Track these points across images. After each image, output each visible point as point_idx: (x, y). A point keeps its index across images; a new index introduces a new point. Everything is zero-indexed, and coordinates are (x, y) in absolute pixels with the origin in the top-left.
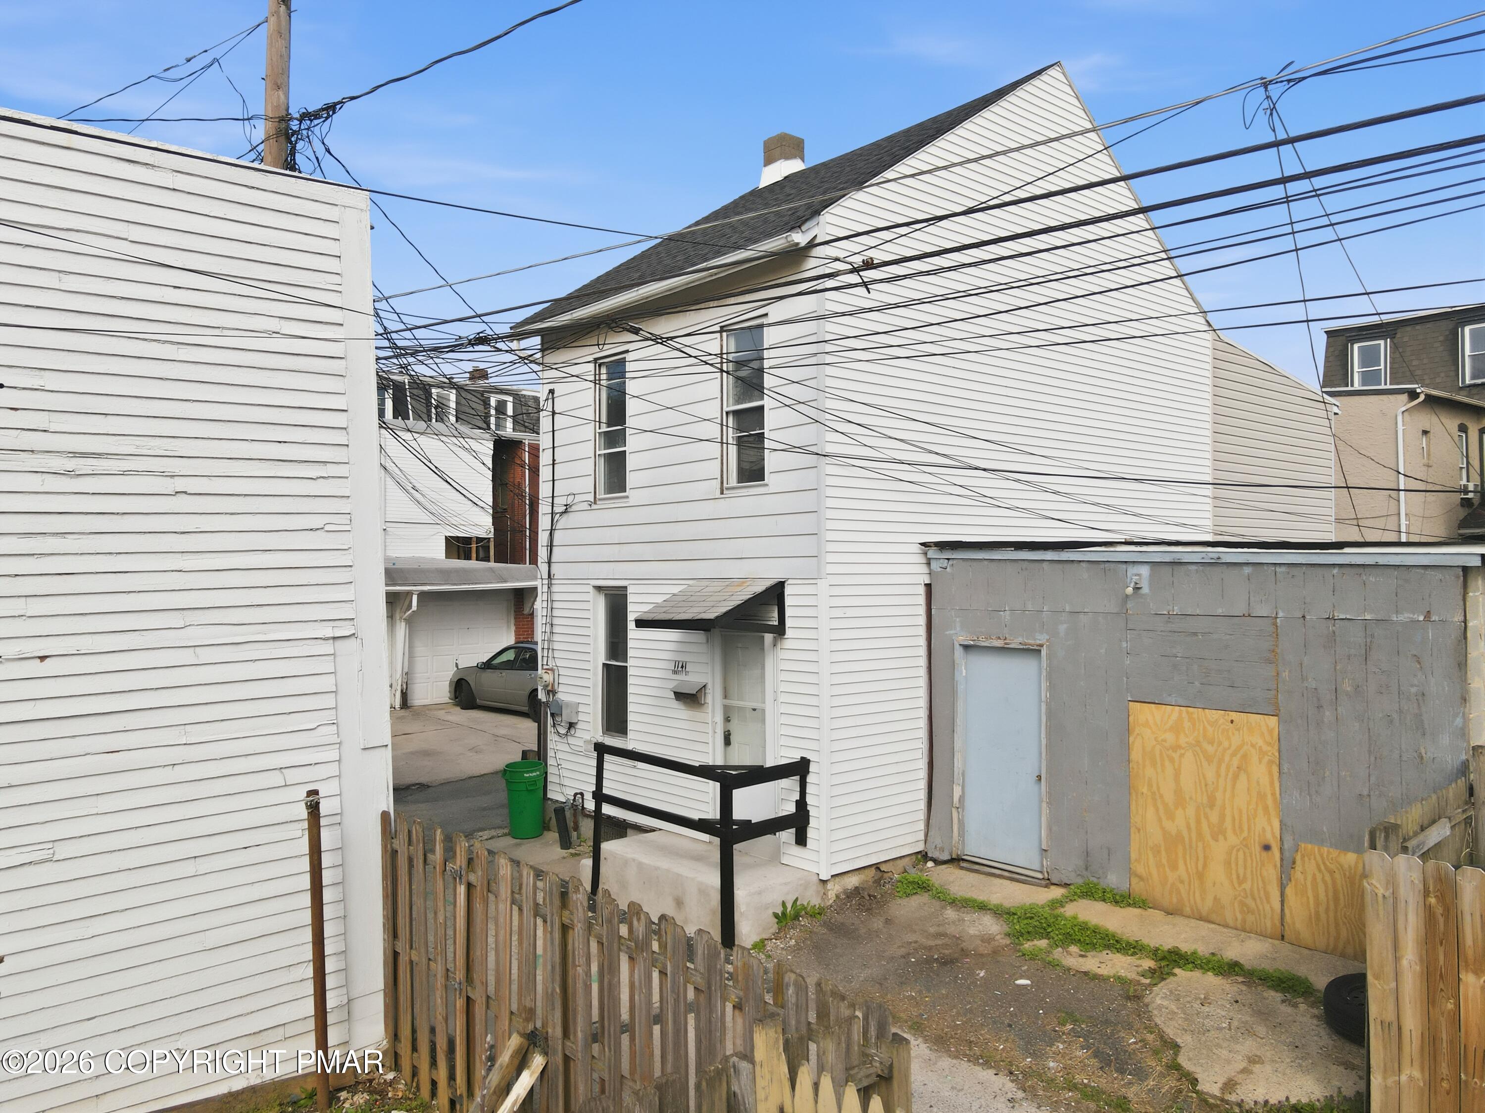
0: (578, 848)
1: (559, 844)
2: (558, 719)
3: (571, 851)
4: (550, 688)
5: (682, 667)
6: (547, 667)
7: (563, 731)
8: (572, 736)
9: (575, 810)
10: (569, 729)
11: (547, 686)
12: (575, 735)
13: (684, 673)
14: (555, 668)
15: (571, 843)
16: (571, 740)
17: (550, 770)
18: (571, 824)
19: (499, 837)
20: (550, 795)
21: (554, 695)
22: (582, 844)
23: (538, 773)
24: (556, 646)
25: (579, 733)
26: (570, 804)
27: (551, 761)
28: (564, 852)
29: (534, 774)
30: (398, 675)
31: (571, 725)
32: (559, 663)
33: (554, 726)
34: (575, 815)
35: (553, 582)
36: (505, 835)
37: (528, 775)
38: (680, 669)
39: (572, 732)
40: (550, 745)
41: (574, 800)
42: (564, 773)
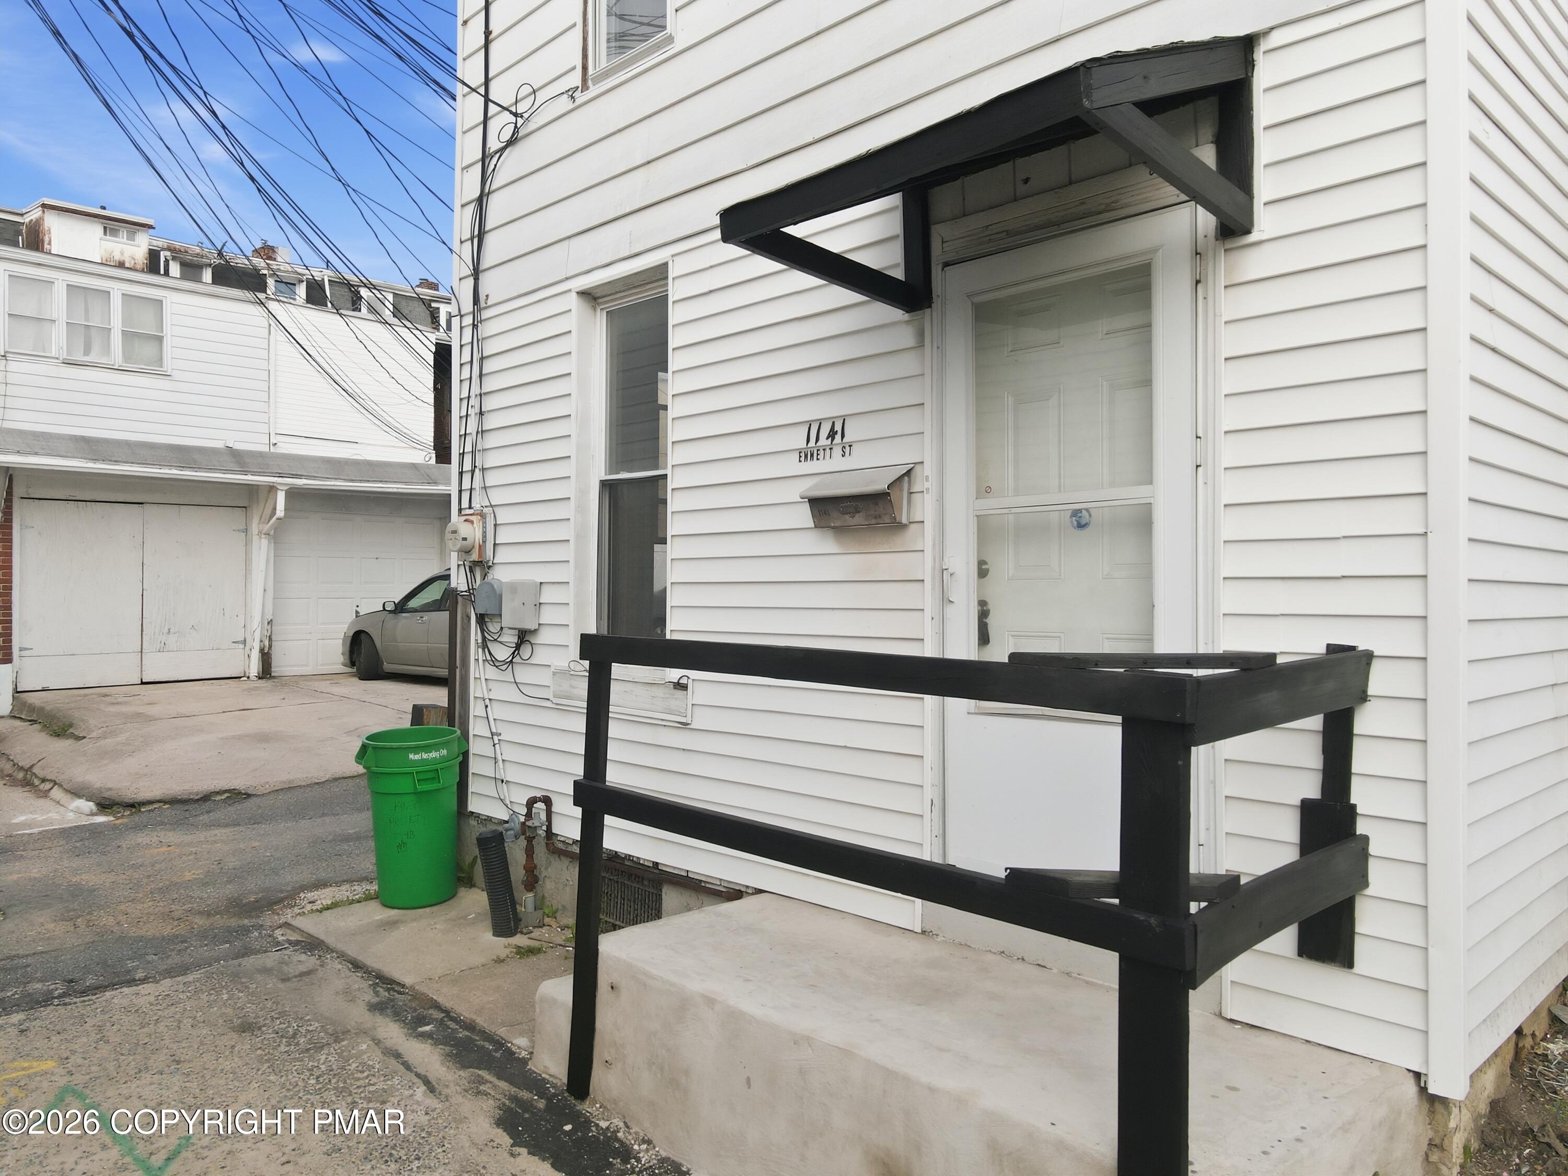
0: (536, 933)
1: (488, 923)
2: (493, 627)
3: (520, 940)
4: (475, 556)
5: (832, 434)
6: (471, 511)
7: (502, 653)
8: (526, 662)
9: (530, 840)
10: (518, 647)
11: (468, 552)
12: (532, 661)
13: (837, 451)
14: (485, 510)
15: (518, 920)
16: (523, 674)
17: (475, 747)
18: (517, 873)
19: (352, 902)
20: (474, 805)
21: (484, 576)
22: (547, 920)
23: (444, 752)
24: (491, 460)
25: (541, 656)
26: (518, 827)
27: (476, 728)
28: (501, 945)
29: (434, 755)
30: (256, 623)
31: (524, 637)
32: (497, 497)
33: (484, 645)
34: (530, 851)
35: (486, 314)
36: (368, 898)
37: (417, 757)
38: (823, 441)
39: (526, 651)
40: (475, 690)
41: (529, 815)
42: (508, 753)
